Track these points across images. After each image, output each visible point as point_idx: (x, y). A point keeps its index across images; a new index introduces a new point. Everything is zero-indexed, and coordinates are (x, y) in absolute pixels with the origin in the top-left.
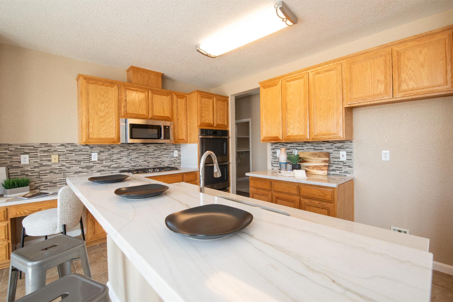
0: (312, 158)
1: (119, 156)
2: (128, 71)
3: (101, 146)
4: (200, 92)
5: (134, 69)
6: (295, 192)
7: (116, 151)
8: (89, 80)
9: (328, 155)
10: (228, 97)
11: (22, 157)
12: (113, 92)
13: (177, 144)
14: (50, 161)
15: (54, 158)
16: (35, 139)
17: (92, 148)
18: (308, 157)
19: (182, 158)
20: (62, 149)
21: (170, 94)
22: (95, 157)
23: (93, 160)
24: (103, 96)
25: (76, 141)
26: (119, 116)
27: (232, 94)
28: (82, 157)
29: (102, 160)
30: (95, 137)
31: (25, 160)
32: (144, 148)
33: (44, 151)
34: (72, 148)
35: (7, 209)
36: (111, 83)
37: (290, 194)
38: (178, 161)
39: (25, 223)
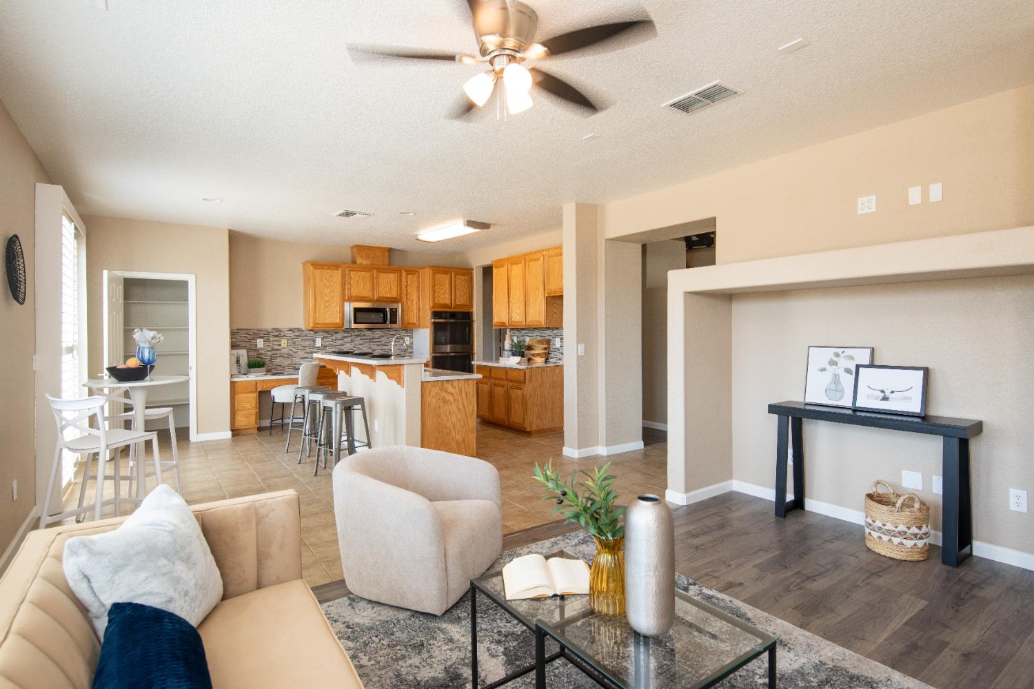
0: (537, 345)
1: (342, 342)
2: (352, 248)
3: (325, 331)
4: (432, 267)
5: (360, 249)
6: (504, 377)
7: (339, 336)
8: (317, 265)
9: (548, 342)
10: (473, 270)
11: (258, 340)
12: (337, 275)
13: (408, 329)
14: (280, 345)
15: (284, 343)
16: (268, 324)
17: (316, 333)
18: (534, 344)
19: (414, 346)
20: (290, 334)
21: (398, 271)
22: (319, 342)
23: (317, 345)
24: (328, 280)
25: (302, 326)
26: (344, 300)
27: (478, 265)
28: (307, 343)
29: (325, 346)
30: (321, 322)
31: (260, 343)
32: (369, 333)
33: (276, 336)
34: (298, 333)
35: (256, 382)
36: (335, 266)
37: (500, 379)
38: (410, 350)
39: (274, 392)
